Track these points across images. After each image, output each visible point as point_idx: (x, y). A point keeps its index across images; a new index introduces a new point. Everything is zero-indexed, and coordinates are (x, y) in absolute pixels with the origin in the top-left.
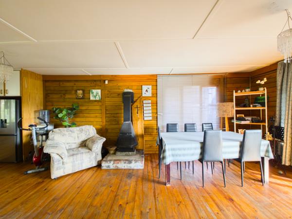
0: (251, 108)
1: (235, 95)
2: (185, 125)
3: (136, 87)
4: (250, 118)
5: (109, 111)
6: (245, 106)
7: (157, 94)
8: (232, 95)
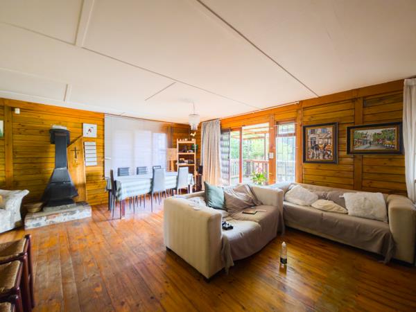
0: (188, 153)
1: (178, 142)
2: (138, 168)
3: (72, 124)
4: (187, 161)
5: (21, 154)
6: (184, 152)
7: (104, 135)
8: (176, 142)
